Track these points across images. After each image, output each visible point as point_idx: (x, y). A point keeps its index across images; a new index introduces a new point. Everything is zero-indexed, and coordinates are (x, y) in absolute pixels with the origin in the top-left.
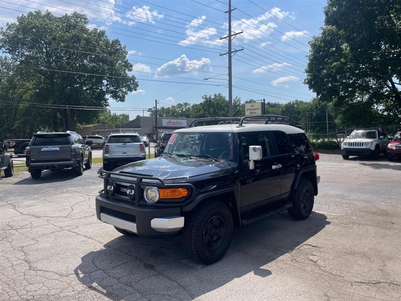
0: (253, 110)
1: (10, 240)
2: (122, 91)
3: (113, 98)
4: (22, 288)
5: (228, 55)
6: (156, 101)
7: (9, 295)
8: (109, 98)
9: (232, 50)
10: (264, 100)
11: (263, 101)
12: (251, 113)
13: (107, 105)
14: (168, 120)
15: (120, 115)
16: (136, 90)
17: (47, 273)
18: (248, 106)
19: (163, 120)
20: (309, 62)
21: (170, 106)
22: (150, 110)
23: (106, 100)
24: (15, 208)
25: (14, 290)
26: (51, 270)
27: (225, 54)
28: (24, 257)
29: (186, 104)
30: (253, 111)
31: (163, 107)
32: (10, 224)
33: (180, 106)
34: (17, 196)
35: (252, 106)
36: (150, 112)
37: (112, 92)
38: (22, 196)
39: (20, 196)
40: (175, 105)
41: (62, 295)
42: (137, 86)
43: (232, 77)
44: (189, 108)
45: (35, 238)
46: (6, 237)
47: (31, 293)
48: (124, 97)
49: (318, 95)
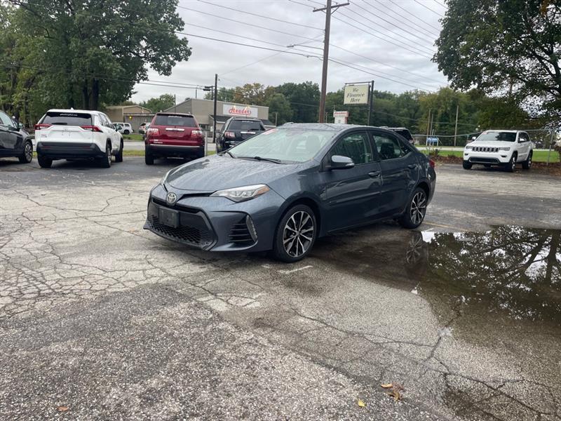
0: (356, 95)
1: (29, 232)
2: (168, 60)
3: (154, 68)
4: (54, 282)
5: (325, 11)
6: (216, 75)
7: (37, 288)
8: (149, 69)
9: (333, 4)
10: (373, 82)
11: (371, 84)
12: (353, 100)
13: (146, 79)
14: (231, 107)
15: (162, 97)
16: (186, 60)
17: (86, 268)
18: (348, 91)
19: (224, 105)
20: (443, 29)
21: (234, 88)
22: (207, 89)
23: (144, 71)
24: (28, 198)
25: (43, 283)
26: (91, 265)
27: (322, 10)
28: (51, 250)
29: (257, 86)
30: (355, 98)
31: (224, 89)
32: (24, 215)
33: (248, 87)
34: (28, 185)
35: (354, 90)
36: (207, 92)
37: (153, 60)
38: (36, 185)
39: (33, 185)
40: (242, 87)
41: (110, 290)
42: (189, 53)
43: (330, 46)
44: (261, 92)
45: (63, 231)
46: (22, 228)
47: (67, 288)
48: (169, 69)
49: (450, 78)
